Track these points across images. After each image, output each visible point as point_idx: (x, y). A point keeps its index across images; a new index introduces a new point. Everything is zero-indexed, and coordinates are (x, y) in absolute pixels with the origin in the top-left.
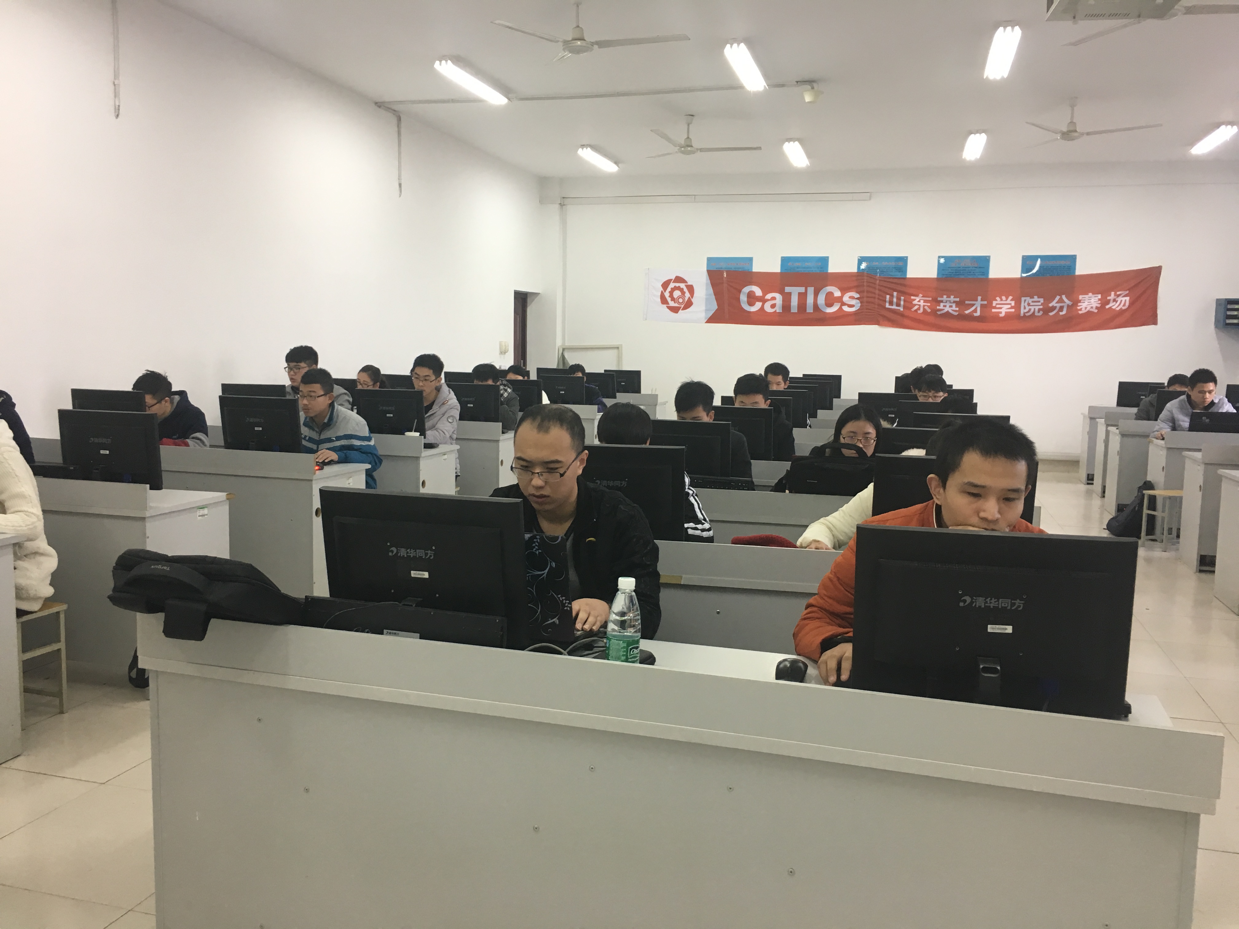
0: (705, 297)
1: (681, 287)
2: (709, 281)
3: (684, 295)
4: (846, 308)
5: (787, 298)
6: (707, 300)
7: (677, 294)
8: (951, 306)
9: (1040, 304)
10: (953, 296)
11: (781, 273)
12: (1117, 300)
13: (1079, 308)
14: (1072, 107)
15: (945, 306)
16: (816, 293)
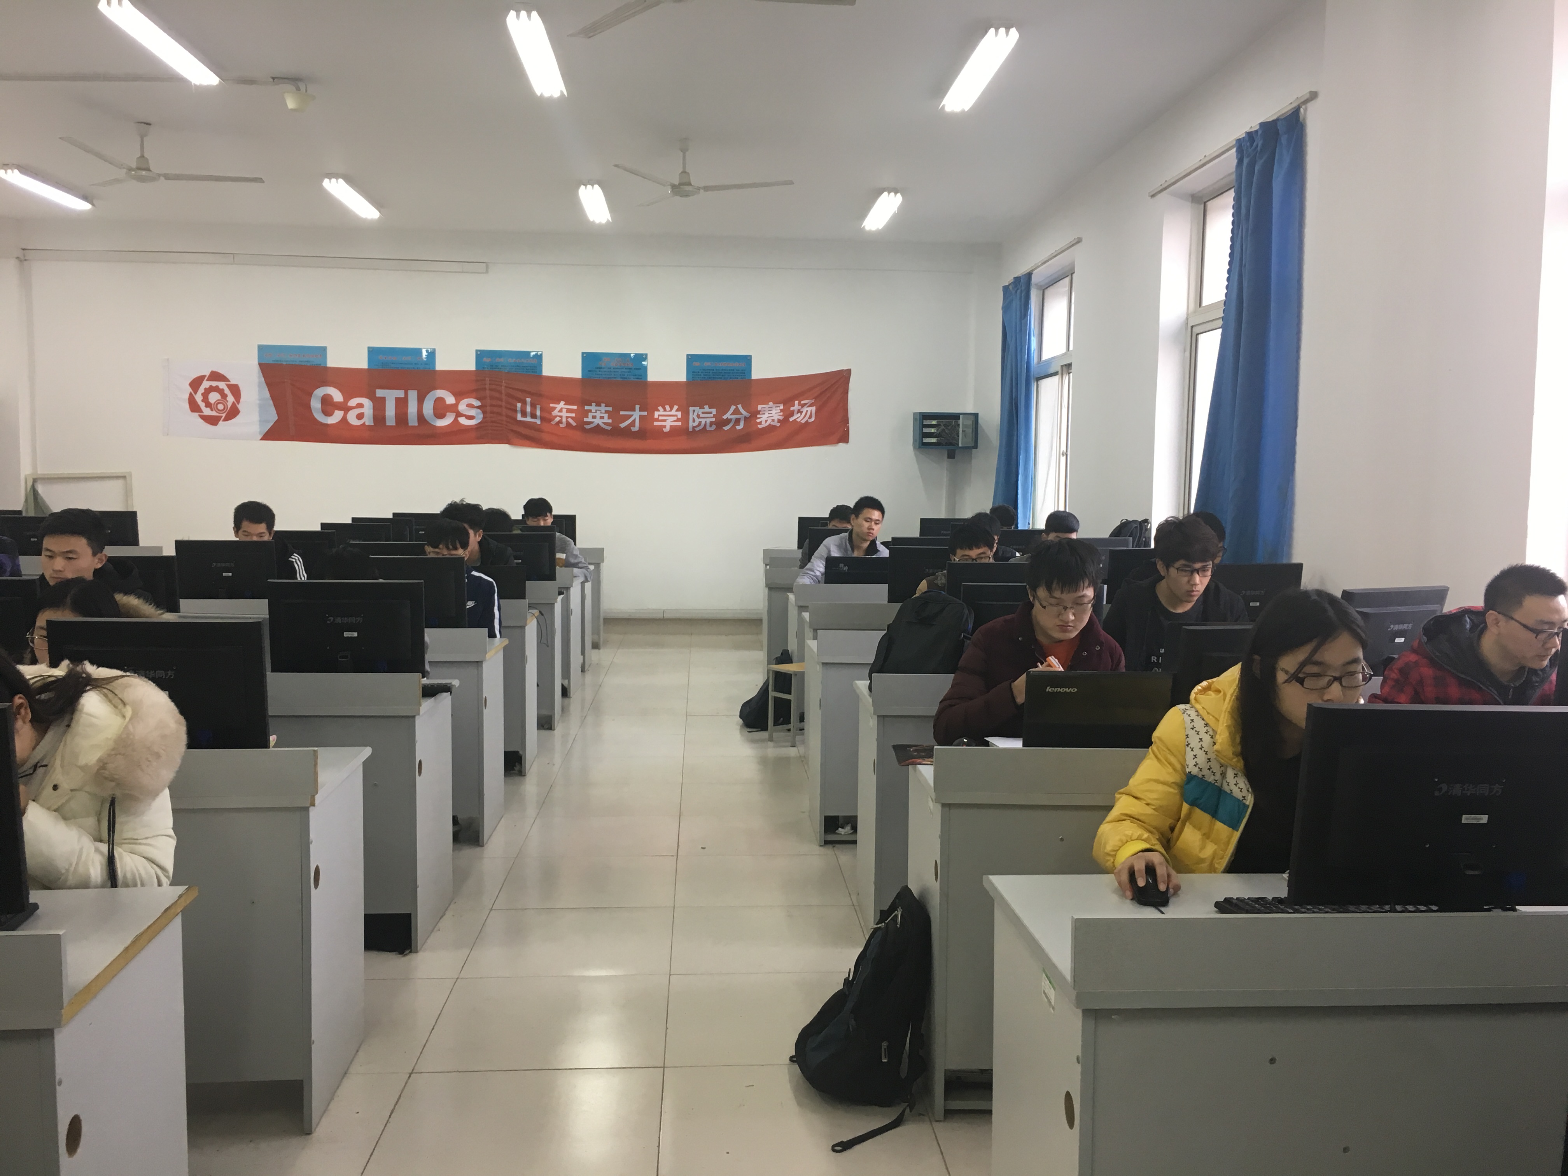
0: (258, 402)
1: (221, 387)
2: (263, 379)
3: (226, 399)
4: (463, 421)
5: (379, 405)
6: (261, 407)
7: (214, 397)
8: (602, 418)
9: (712, 415)
10: (604, 404)
11: (368, 370)
12: (801, 410)
13: (758, 421)
14: (684, 151)
15: (594, 417)
16: (421, 400)
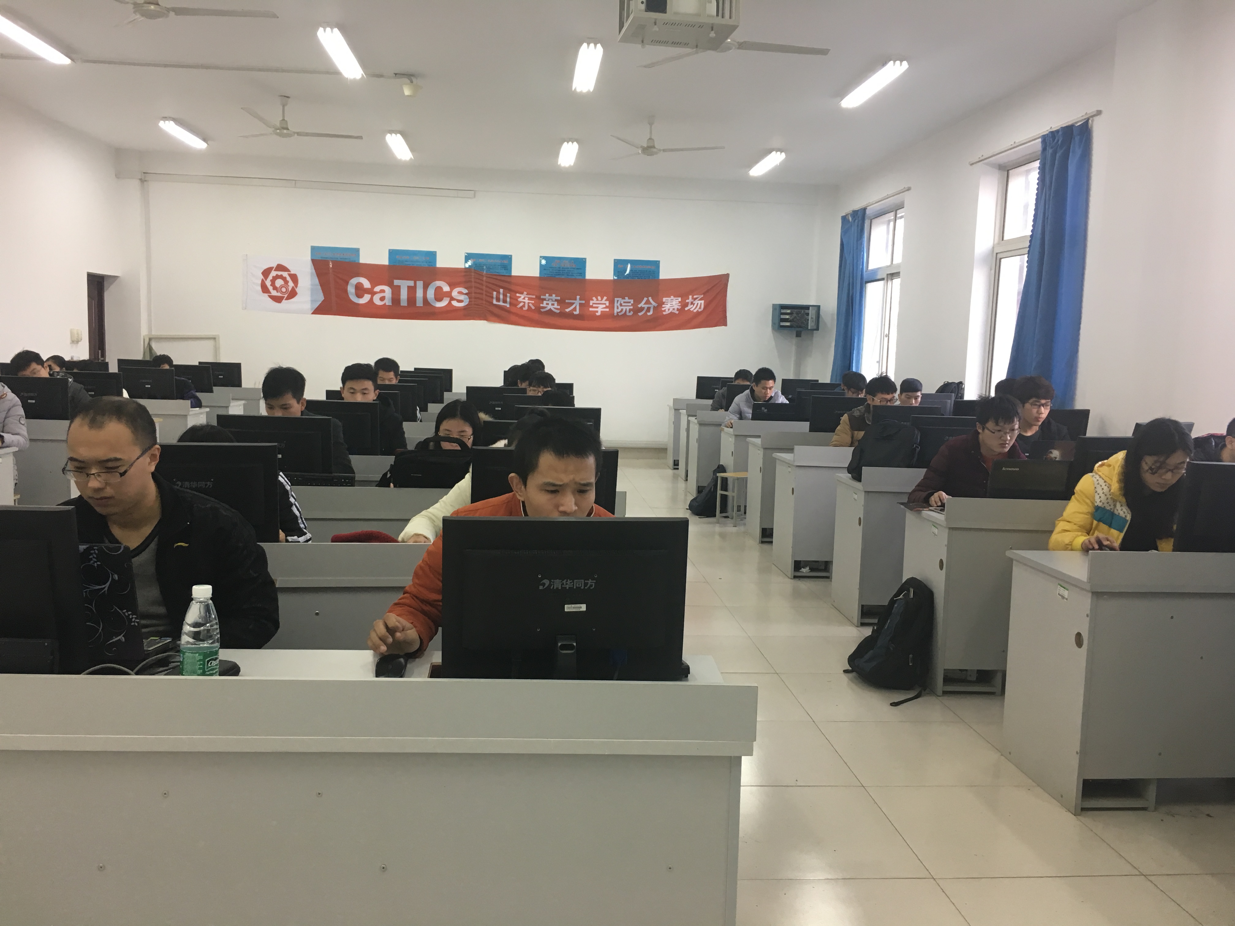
0: (310, 287)
1: (284, 276)
2: (314, 271)
3: (287, 284)
4: (455, 303)
5: (396, 291)
6: (313, 291)
7: (279, 283)
8: (553, 305)
9: (630, 304)
10: (555, 295)
11: (389, 266)
12: (694, 303)
13: (663, 309)
14: (651, 124)
15: (547, 304)
16: (426, 288)
